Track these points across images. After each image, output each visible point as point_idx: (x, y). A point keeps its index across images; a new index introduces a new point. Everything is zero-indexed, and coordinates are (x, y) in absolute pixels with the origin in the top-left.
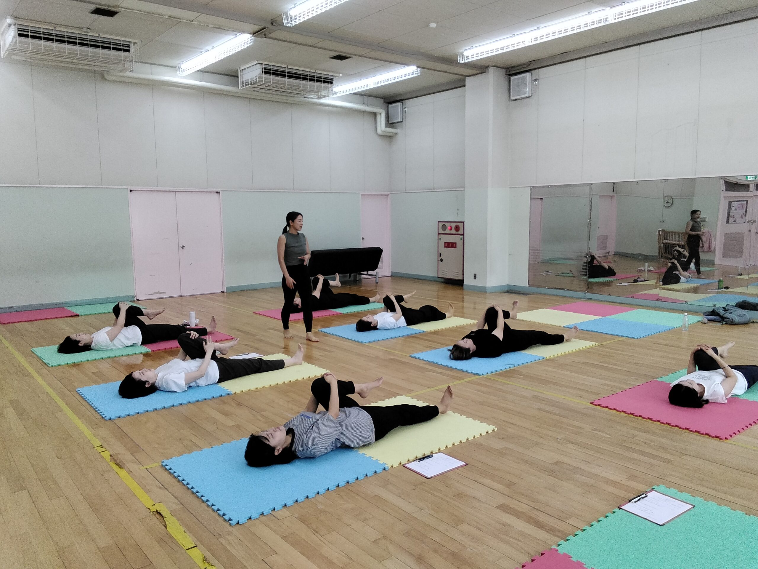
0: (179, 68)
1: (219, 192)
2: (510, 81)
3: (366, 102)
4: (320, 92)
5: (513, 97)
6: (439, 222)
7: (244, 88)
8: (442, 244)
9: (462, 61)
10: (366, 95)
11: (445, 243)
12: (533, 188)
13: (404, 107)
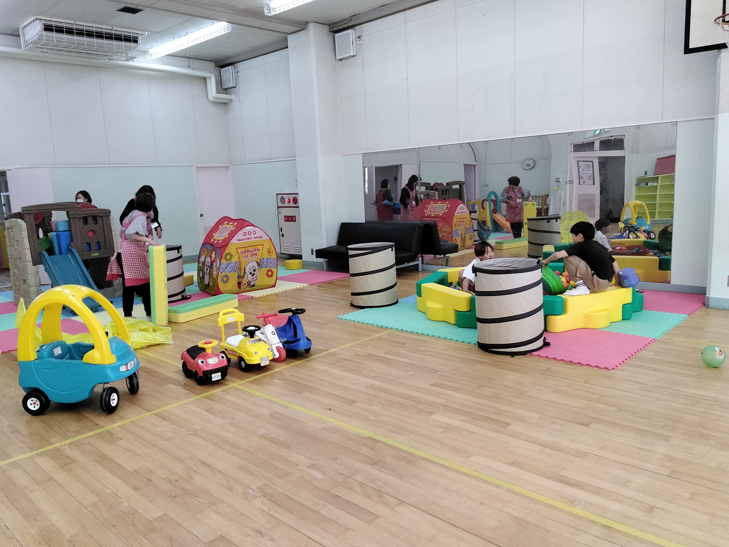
2: (334, 39)
3: (191, 66)
5: (338, 56)
6: (277, 194)
7: (26, 48)
8: (282, 219)
9: (269, 13)
10: (191, 58)
11: (285, 216)
12: (365, 155)
13: (236, 71)
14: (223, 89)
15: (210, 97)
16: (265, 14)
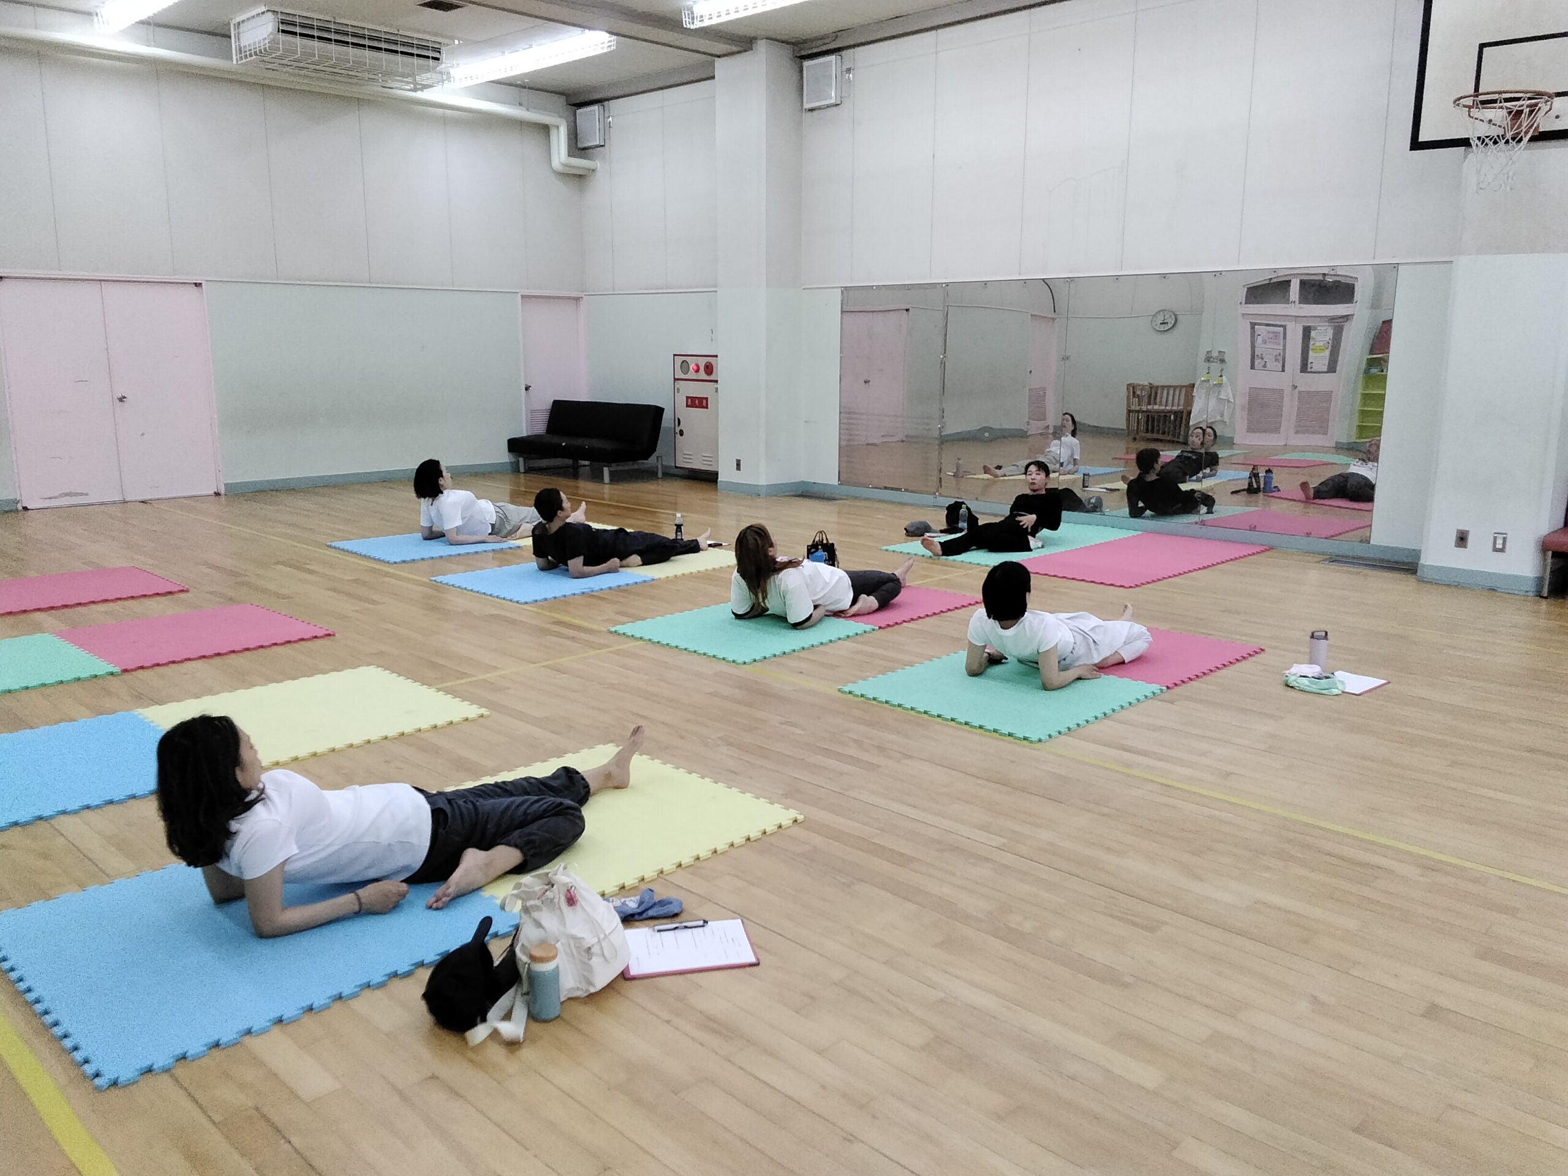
0: (97, 14)
1: (200, 284)
2: (801, 71)
3: (525, 102)
4: (414, 76)
5: (807, 103)
6: (675, 355)
7: (243, 61)
8: (682, 401)
9: (693, 23)
10: (524, 87)
11: (687, 398)
12: (846, 290)
13: (606, 116)
14: (578, 148)
15: (557, 163)
16: (685, 26)
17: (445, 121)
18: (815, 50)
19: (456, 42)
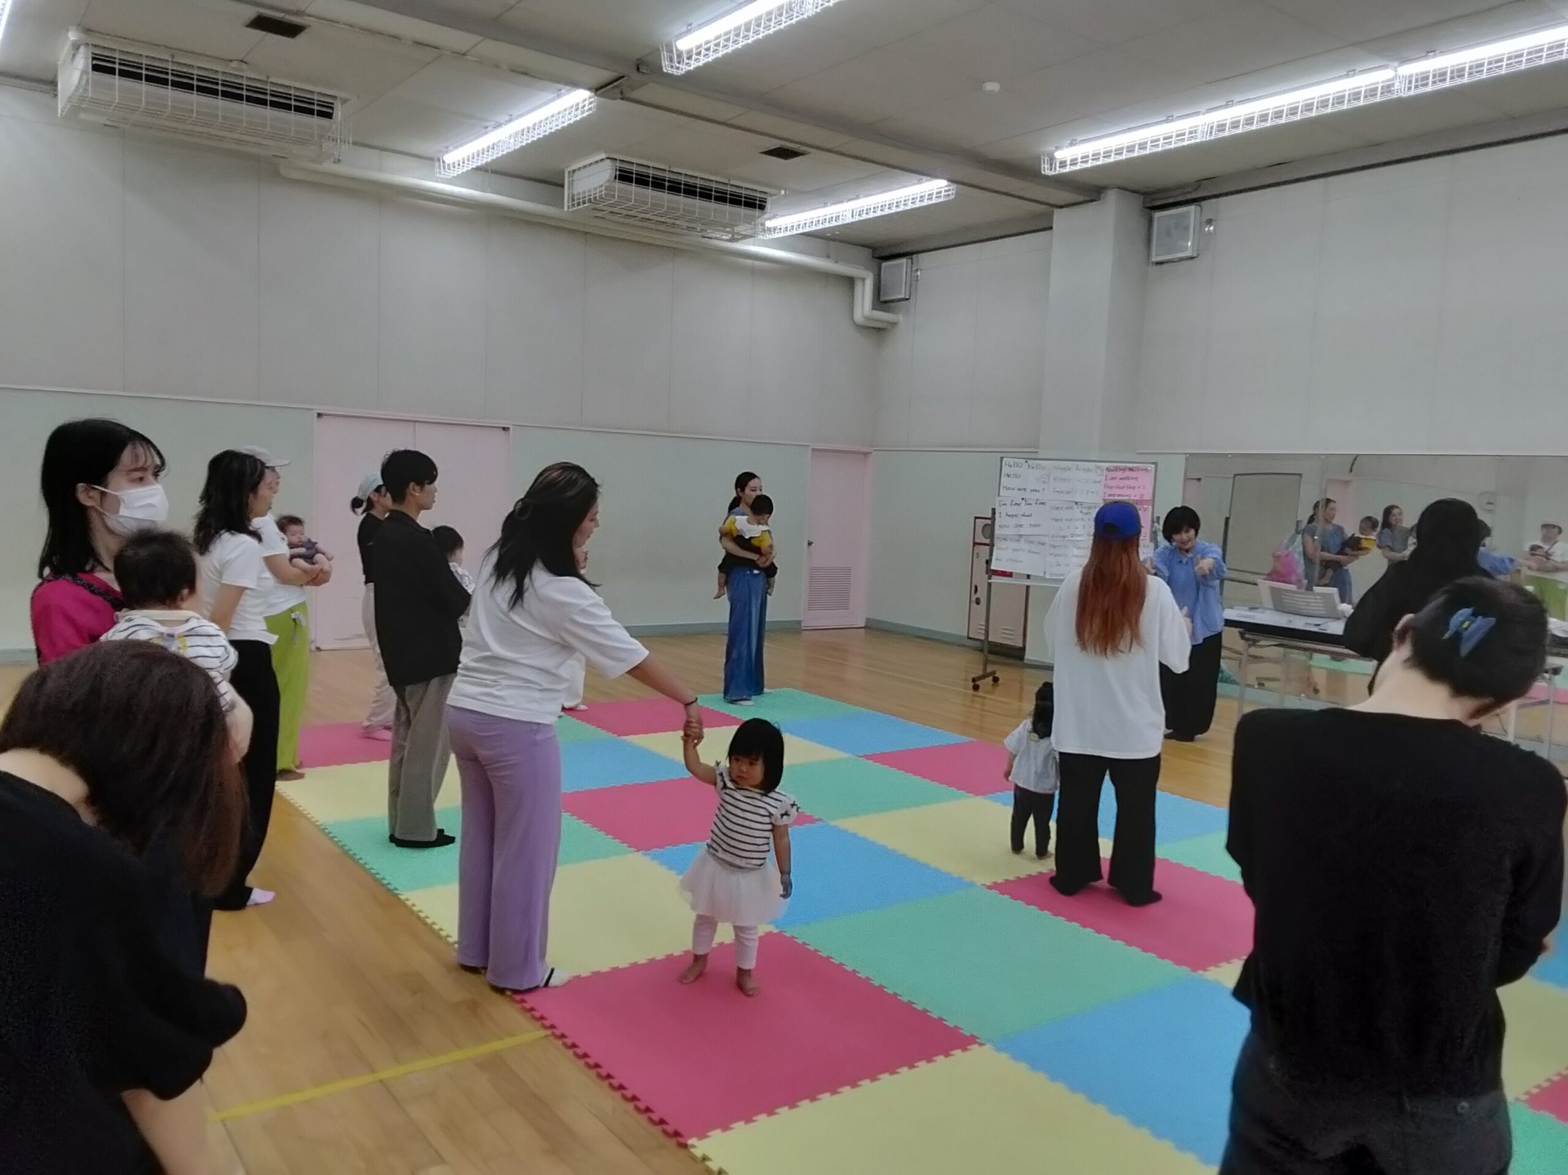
0: (439, 160)
1: (508, 429)
2: (1150, 221)
3: (832, 254)
4: (737, 226)
5: (1157, 255)
6: (976, 518)
7: (574, 209)
8: (981, 567)
9: (1051, 170)
10: (835, 240)
12: (1191, 457)
13: (914, 269)
14: (881, 302)
15: (858, 317)
16: (1043, 173)
17: (754, 272)
18: (1171, 201)
19: (783, 192)
